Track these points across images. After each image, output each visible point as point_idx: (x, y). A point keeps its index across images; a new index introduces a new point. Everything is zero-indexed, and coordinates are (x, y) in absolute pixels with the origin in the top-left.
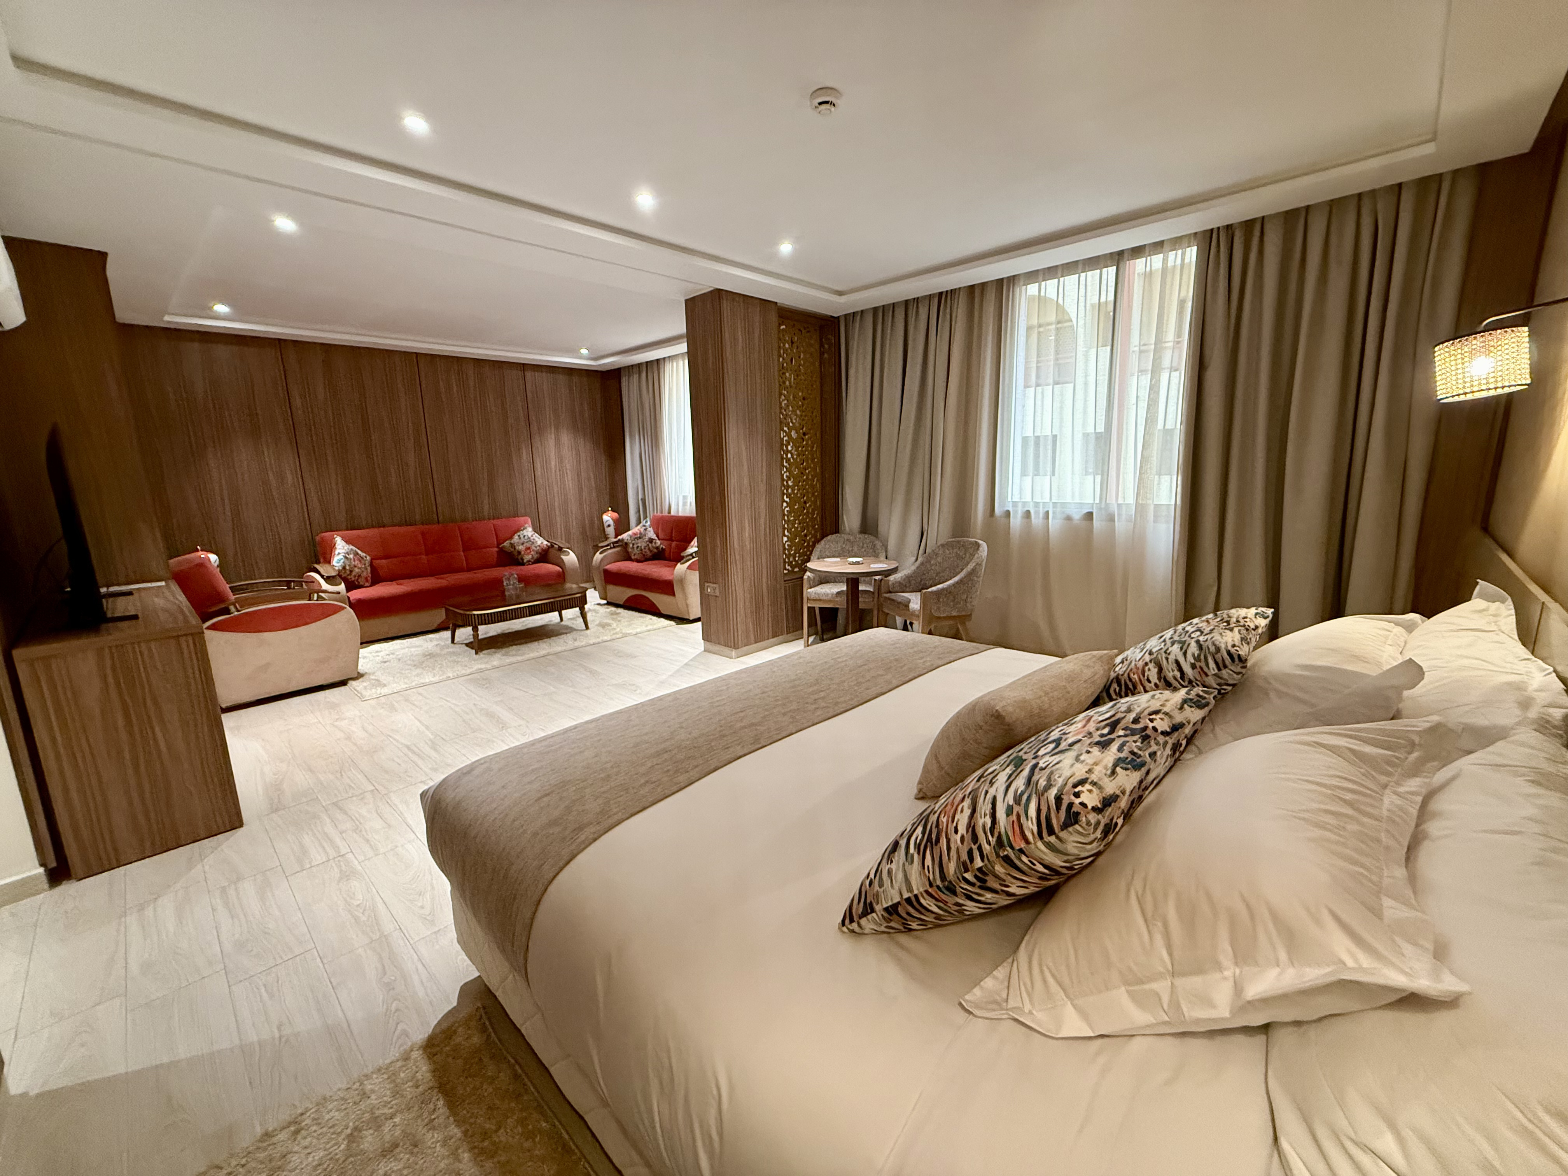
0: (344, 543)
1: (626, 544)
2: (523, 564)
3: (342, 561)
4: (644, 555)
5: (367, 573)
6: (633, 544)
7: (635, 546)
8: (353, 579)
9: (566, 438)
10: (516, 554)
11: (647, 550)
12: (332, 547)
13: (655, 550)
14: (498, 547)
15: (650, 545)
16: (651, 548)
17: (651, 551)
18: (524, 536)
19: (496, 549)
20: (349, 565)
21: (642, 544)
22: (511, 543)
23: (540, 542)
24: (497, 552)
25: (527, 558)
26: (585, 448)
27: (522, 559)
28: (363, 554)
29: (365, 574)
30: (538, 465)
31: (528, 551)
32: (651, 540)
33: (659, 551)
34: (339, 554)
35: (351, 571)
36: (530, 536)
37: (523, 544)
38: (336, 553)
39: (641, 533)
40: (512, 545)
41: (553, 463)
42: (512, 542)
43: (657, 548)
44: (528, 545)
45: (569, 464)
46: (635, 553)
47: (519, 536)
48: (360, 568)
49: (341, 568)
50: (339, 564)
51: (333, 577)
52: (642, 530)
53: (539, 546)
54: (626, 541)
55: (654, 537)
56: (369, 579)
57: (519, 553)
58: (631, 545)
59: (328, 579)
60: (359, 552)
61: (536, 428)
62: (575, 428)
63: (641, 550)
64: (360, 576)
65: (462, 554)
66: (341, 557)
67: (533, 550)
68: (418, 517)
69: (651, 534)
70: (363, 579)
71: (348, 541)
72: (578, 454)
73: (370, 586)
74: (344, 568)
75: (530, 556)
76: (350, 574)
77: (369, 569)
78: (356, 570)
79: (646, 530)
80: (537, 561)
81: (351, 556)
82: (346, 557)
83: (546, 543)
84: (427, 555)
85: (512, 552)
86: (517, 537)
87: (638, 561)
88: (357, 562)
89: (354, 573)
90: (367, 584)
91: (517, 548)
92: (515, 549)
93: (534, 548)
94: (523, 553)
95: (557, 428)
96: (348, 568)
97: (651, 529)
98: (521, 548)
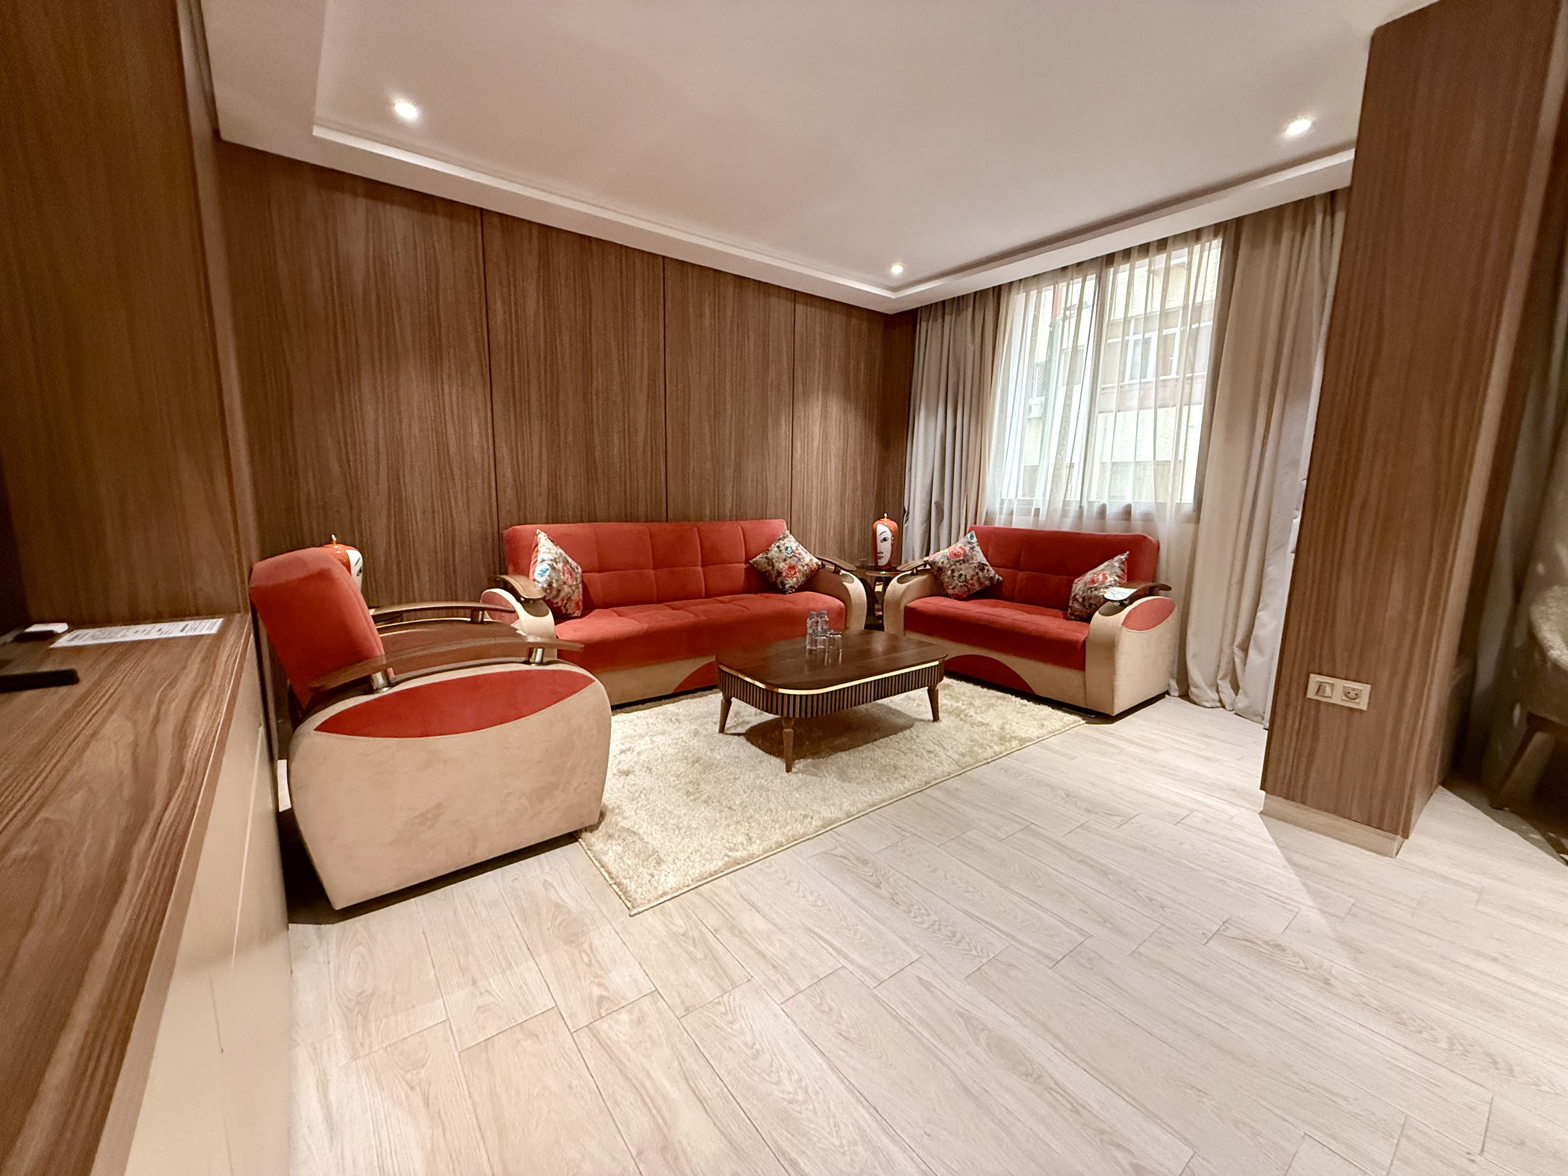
0: (550, 544)
1: (940, 569)
2: (784, 592)
3: (548, 573)
4: (969, 590)
5: (578, 596)
6: (953, 571)
7: (956, 574)
8: (560, 604)
9: (835, 408)
10: (774, 574)
11: (974, 582)
12: (533, 547)
13: (987, 583)
14: (746, 562)
15: (980, 573)
16: (982, 580)
17: (981, 584)
18: (787, 549)
19: (743, 566)
20: (557, 581)
21: (967, 571)
22: (767, 558)
23: (809, 559)
24: (746, 569)
25: (791, 582)
26: (855, 426)
27: (783, 584)
28: (574, 564)
29: (576, 595)
30: (798, 445)
31: (793, 572)
32: (982, 567)
33: (992, 584)
34: (543, 561)
35: (559, 591)
36: (794, 549)
37: (785, 560)
38: (539, 559)
39: (965, 555)
40: (770, 561)
41: (816, 444)
42: (769, 555)
43: (991, 579)
44: (793, 562)
45: (835, 445)
46: (955, 585)
47: (778, 547)
48: (570, 586)
49: (545, 586)
50: (544, 579)
51: (535, 600)
52: (967, 548)
53: (807, 565)
54: (940, 564)
55: (985, 561)
56: (581, 604)
57: (779, 573)
58: (949, 573)
59: (527, 604)
60: (570, 560)
61: (801, 390)
62: (846, 395)
63: (966, 581)
64: (569, 599)
65: (700, 569)
66: (545, 566)
67: (800, 571)
68: (642, 510)
69: (980, 557)
70: (573, 605)
71: (555, 540)
72: (846, 434)
73: (581, 617)
74: (550, 585)
75: (795, 579)
76: (557, 596)
77: (580, 586)
78: (566, 589)
79: (972, 548)
80: (801, 588)
81: (560, 566)
82: (554, 568)
83: (816, 560)
84: (655, 569)
85: (767, 571)
86: (776, 549)
87: (958, 598)
88: (567, 575)
89: (562, 594)
90: (578, 614)
91: (776, 565)
92: (773, 567)
93: (801, 567)
94: (784, 574)
95: (826, 391)
96: (555, 585)
97: (978, 549)
98: (782, 566)
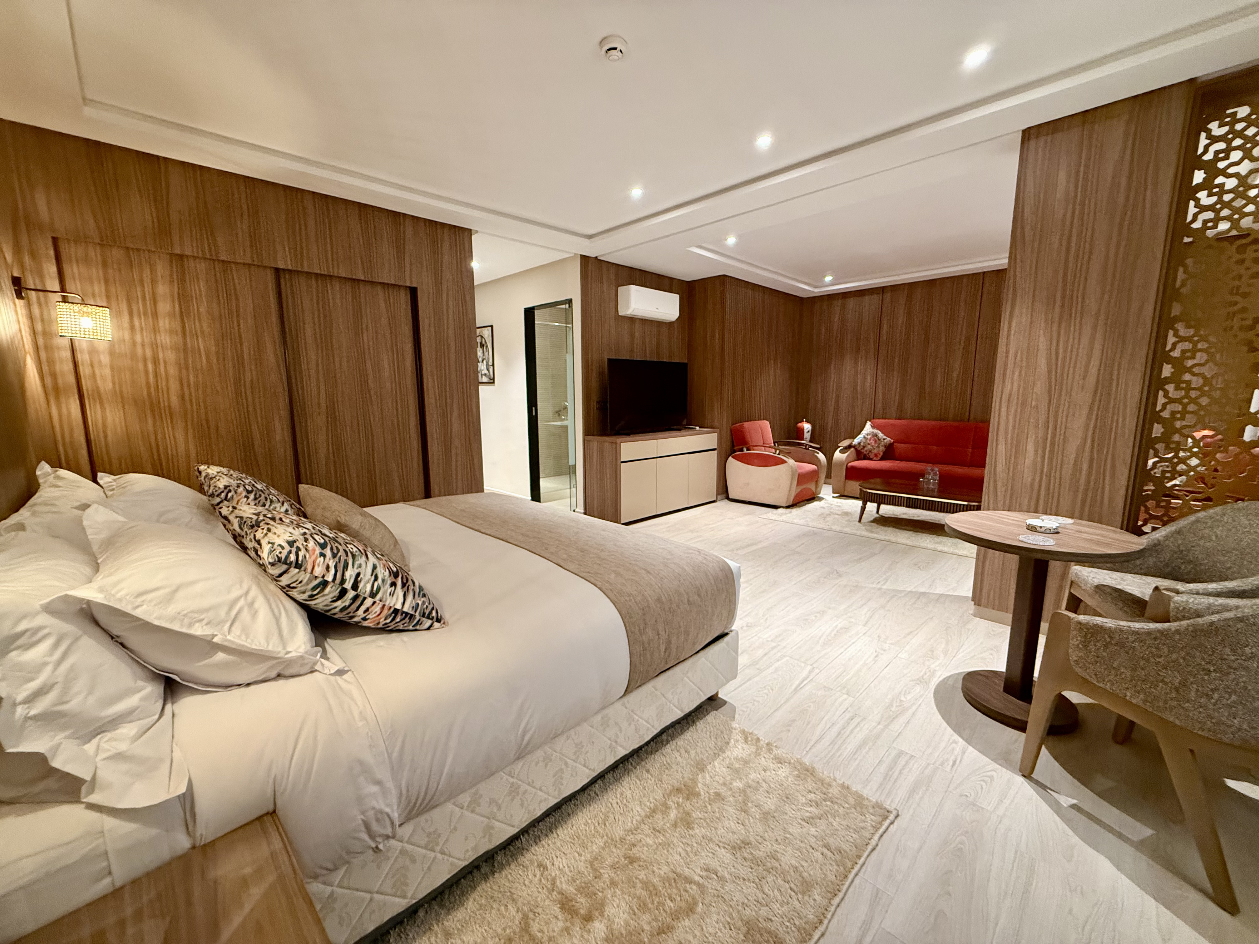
8: (865, 453)
29: (878, 451)
56: (879, 455)
60: (883, 436)
64: (870, 451)
70: (874, 455)
73: (877, 460)
78: (869, 447)
81: (869, 437)
84: (937, 446)
89: (866, 449)
90: (875, 458)
96: (862, 444)
